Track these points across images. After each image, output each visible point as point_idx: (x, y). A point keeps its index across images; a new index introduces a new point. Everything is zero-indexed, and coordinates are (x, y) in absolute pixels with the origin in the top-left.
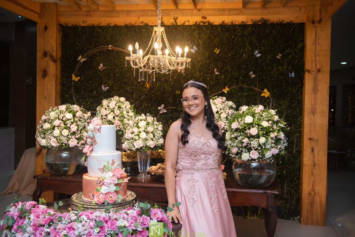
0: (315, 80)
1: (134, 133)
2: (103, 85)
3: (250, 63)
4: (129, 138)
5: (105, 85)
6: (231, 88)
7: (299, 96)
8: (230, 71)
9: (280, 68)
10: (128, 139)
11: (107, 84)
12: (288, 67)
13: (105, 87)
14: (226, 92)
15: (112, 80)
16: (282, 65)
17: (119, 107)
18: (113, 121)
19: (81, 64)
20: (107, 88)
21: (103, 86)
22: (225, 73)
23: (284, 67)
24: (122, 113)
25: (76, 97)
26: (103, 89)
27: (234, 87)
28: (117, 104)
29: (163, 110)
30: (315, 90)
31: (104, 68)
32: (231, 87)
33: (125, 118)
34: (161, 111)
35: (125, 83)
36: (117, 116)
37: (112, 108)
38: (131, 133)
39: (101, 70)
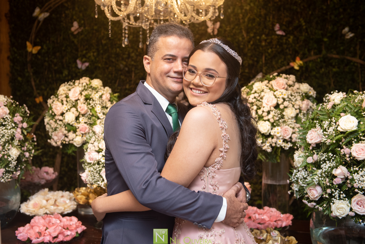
1: (101, 152)
2: (80, 60)
4: (92, 162)
5: (82, 59)
6: (305, 60)
8: (304, 27)
10: (90, 163)
11: (86, 58)
13: (83, 63)
14: (296, 68)
15: (94, 50)
17: (88, 99)
18: (76, 125)
19: (40, 24)
20: (87, 64)
21: (78, 62)
22: (295, 33)
24: (92, 109)
25: (35, 81)
26: (80, 66)
27: (313, 57)
28: (83, 93)
31: (80, 30)
32: (307, 57)
33: (98, 118)
35: (117, 55)
36: (83, 115)
37: (73, 99)
38: (96, 151)
39: (75, 33)
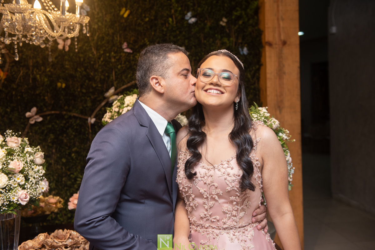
0: (280, 57)
3: (181, 32)
7: (255, 83)
9: (226, 40)
12: (237, 38)
16: (229, 36)
23: (231, 39)
29: (36, 117)
30: (280, 73)
34: (31, 119)
